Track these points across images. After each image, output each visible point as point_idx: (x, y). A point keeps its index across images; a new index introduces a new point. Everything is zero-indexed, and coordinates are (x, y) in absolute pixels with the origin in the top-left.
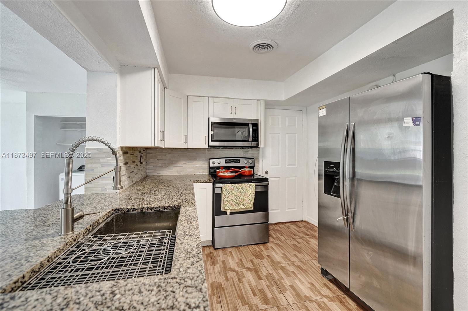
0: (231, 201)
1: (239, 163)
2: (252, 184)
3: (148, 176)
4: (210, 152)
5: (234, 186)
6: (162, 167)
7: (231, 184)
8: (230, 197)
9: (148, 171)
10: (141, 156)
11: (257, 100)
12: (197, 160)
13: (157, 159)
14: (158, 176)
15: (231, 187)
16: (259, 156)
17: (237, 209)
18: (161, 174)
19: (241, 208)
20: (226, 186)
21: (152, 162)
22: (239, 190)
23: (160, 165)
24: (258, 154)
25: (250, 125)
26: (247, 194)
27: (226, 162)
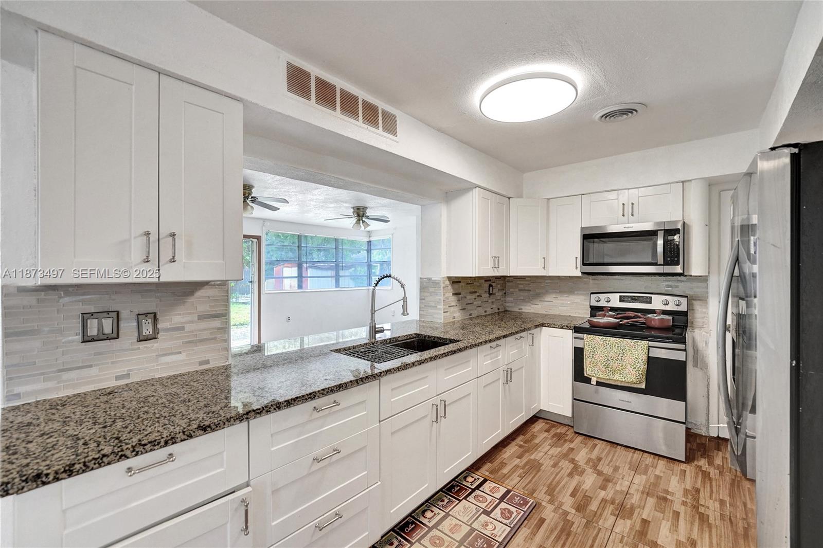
0: (600, 363)
1: (650, 302)
2: (641, 342)
3: (507, 311)
4: (596, 282)
5: (605, 340)
6: (524, 300)
7: (599, 337)
8: (597, 356)
9: (507, 305)
10: (491, 286)
11: (683, 182)
12: (574, 293)
13: (519, 290)
14: (519, 313)
15: (599, 340)
16: (707, 293)
17: (610, 379)
18: (523, 311)
19: (617, 378)
20: (590, 338)
21: (511, 293)
22: (614, 349)
23: (522, 298)
24: (707, 287)
26: (629, 358)
27: (622, 300)
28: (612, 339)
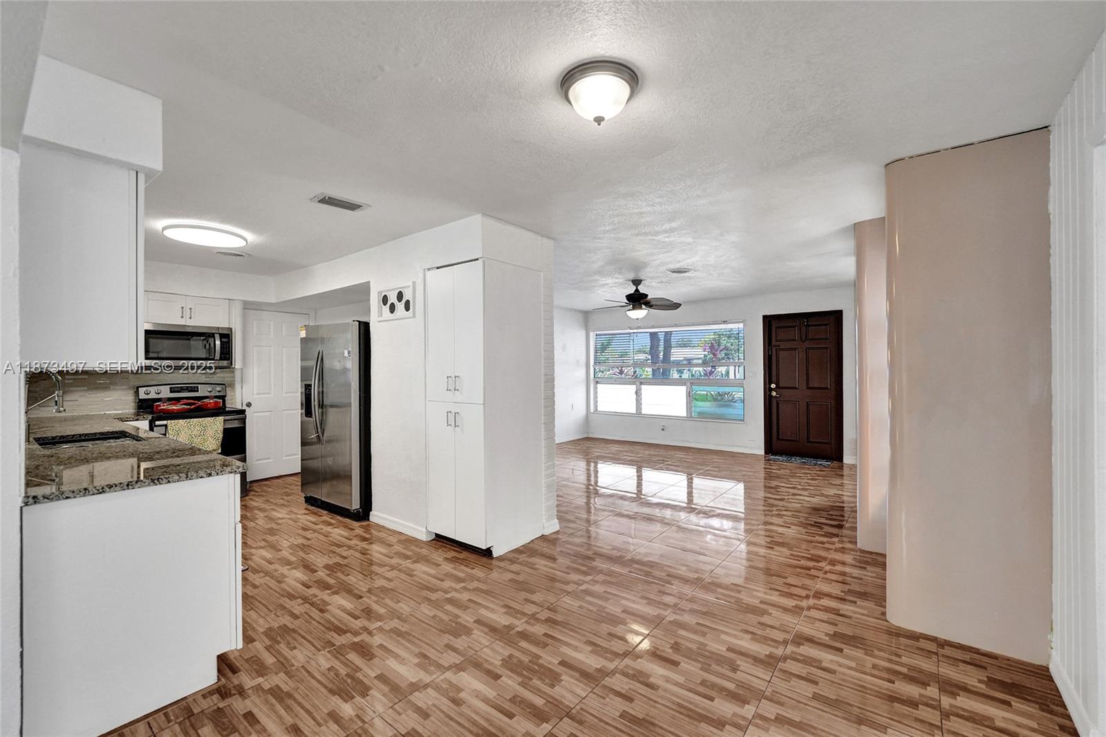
1: (198, 391)
2: (218, 418)
5: (188, 422)
7: (182, 420)
11: (229, 299)
12: (110, 388)
15: (183, 423)
16: (234, 381)
20: (174, 423)
22: (197, 427)
24: (234, 377)
25: (217, 337)
26: (210, 432)
27: (172, 391)
28: (195, 420)
